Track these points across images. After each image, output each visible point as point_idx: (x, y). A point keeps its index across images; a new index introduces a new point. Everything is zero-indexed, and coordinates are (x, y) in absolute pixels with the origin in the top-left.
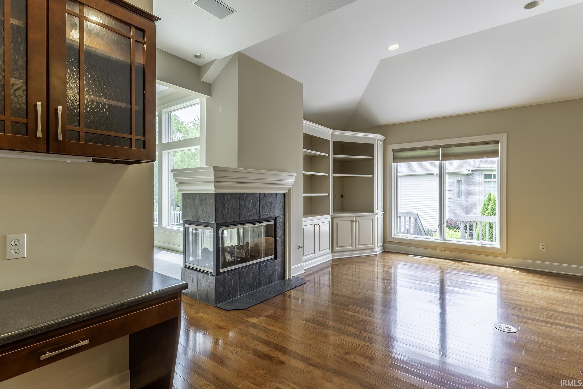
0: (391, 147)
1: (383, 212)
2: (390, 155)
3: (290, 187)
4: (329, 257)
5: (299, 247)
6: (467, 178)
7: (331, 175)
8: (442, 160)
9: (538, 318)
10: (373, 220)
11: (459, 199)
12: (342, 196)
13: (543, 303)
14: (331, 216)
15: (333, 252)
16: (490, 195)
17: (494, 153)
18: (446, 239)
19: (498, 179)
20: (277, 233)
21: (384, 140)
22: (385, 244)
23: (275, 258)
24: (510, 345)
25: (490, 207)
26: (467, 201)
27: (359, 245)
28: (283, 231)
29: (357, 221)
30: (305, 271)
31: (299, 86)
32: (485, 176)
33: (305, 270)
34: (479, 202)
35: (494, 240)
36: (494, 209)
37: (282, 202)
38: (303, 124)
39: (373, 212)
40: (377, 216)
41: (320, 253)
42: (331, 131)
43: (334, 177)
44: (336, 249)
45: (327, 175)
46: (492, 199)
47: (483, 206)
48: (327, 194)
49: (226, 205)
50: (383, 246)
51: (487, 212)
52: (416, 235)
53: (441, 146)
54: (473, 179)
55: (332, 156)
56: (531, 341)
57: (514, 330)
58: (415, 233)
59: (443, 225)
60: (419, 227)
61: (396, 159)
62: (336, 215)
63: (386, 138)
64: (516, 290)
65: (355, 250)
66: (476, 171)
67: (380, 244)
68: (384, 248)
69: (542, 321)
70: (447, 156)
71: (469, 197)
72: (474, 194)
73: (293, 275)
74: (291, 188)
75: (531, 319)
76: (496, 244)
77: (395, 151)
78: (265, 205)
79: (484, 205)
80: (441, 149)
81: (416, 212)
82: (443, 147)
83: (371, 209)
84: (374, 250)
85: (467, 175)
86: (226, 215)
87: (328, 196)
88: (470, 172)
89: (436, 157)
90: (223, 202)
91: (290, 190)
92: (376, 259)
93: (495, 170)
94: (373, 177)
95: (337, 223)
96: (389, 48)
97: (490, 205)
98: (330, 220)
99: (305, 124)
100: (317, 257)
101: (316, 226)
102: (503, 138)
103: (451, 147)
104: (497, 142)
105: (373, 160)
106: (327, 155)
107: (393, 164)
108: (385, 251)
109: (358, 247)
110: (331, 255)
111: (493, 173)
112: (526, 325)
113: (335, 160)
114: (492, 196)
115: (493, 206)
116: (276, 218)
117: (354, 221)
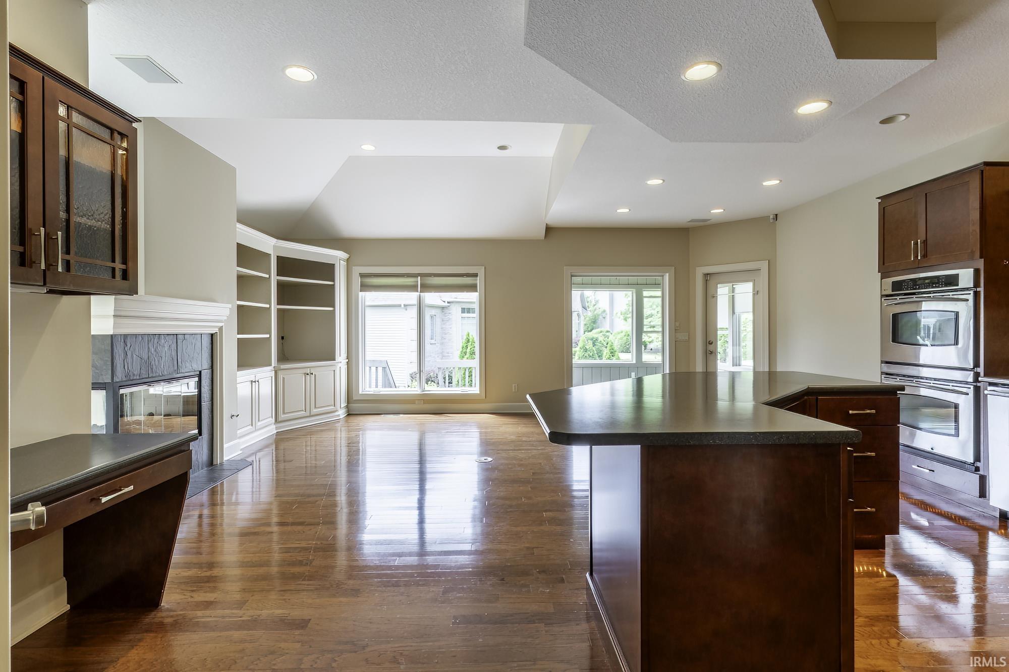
0: (357, 270)
1: (347, 360)
2: (357, 281)
3: (220, 324)
4: (272, 430)
5: (233, 416)
6: (443, 312)
7: (274, 307)
8: (420, 292)
9: (508, 448)
10: (334, 371)
11: (433, 341)
12: (283, 338)
13: (513, 437)
14: (274, 367)
15: (277, 421)
16: (468, 335)
17: (472, 288)
18: (426, 389)
19: (476, 315)
20: (202, 396)
21: (348, 260)
22: (349, 405)
23: (200, 433)
24: (487, 470)
25: (468, 350)
26: (442, 344)
27: (315, 407)
28: (210, 392)
29: (312, 374)
30: (241, 452)
31: (232, 171)
32: (463, 310)
33: (241, 450)
34: (457, 345)
35: (473, 385)
36: (473, 353)
37: (209, 347)
38: (237, 229)
39: (334, 360)
40: (340, 365)
41: (259, 424)
42: (272, 241)
43: (278, 310)
44: (282, 417)
45: (268, 306)
46: (470, 340)
47: (461, 350)
48: (268, 336)
49: (129, 354)
50: (347, 407)
51: (466, 357)
52: (385, 388)
53: (419, 275)
54: (450, 313)
55: (274, 279)
56: (502, 464)
57: (490, 459)
58: (384, 386)
59: (422, 373)
60: (388, 379)
61: (365, 287)
62: (282, 367)
63: (349, 257)
64: (493, 431)
65: (310, 416)
66: (452, 302)
67: (344, 405)
68: (348, 410)
69: (511, 450)
70: (425, 288)
71: (444, 339)
72: (450, 334)
73: (225, 458)
74: (222, 326)
75: (502, 450)
76: (475, 390)
77: (362, 276)
78: (185, 353)
79: (463, 348)
80: (419, 277)
81: (385, 359)
82: (422, 275)
83: (329, 355)
84: (337, 413)
85: (443, 308)
86: (129, 368)
87: (269, 339)
88: (446, 304)
89: (413, 288)
90: (124, 348)
91: (221, 329)
92: (338, 425)
93: (474, 303)
94: (334, 310)
95: (284, 378)
96: (363, 147)
97: (469, 348)
98: (273, 374)
99: (240, 230)
100: (256, 430)
101: (254, 383)
102: (481, 271)
103: (430, 276)
104: (476, 275)
105: (334, 285)
106: (267, 276)
107: (361, 294)
108: (349, 414)
109: (315, 411)
110: (274, 426)
111: (471, 306)
112: (499, 455)
113: (280, 285)
114: (471, 337)
115: (472, 349)
116: (200, 372)
117: (308, 374)
